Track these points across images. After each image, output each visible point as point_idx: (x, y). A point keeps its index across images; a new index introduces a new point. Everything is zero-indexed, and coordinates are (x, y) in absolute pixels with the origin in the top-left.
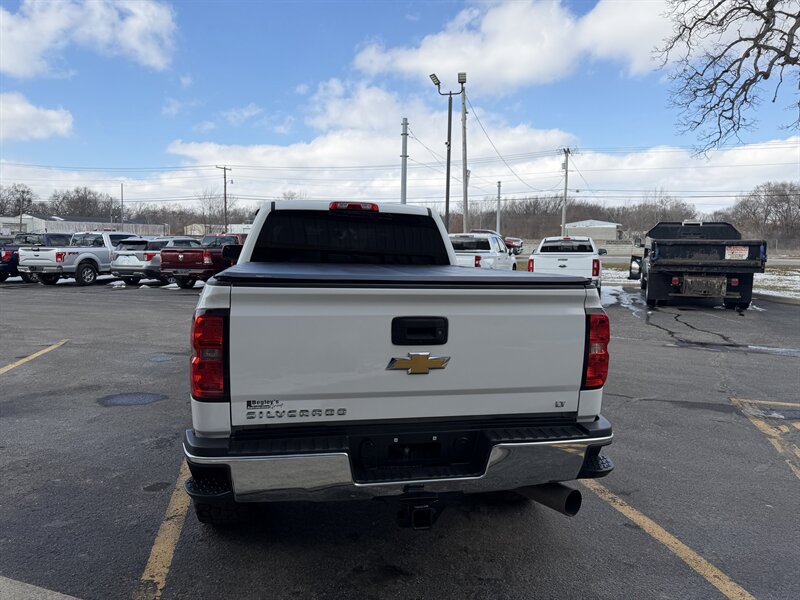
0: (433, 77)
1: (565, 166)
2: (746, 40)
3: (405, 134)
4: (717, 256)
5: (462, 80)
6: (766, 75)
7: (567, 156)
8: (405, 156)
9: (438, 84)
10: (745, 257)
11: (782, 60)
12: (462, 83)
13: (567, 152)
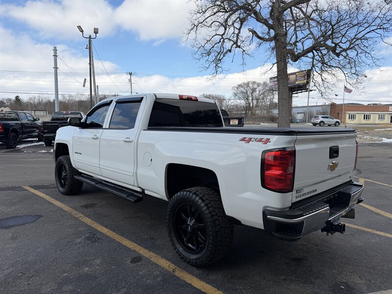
0: (79, 27)
1: (130, 80)
2: (218, 35)
3: (55, 56)
4: (228, 123)
5: (96, 31)
6: (230, 51)
7: (131, 76)
8: (56, 68)
9: (82, 31)
10: (237, 123)
11: (235, 46)
12: (96, 33)
13: (131, 74)
